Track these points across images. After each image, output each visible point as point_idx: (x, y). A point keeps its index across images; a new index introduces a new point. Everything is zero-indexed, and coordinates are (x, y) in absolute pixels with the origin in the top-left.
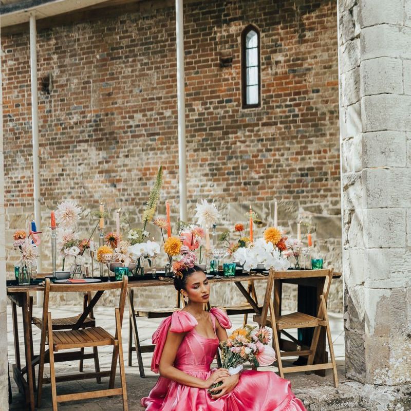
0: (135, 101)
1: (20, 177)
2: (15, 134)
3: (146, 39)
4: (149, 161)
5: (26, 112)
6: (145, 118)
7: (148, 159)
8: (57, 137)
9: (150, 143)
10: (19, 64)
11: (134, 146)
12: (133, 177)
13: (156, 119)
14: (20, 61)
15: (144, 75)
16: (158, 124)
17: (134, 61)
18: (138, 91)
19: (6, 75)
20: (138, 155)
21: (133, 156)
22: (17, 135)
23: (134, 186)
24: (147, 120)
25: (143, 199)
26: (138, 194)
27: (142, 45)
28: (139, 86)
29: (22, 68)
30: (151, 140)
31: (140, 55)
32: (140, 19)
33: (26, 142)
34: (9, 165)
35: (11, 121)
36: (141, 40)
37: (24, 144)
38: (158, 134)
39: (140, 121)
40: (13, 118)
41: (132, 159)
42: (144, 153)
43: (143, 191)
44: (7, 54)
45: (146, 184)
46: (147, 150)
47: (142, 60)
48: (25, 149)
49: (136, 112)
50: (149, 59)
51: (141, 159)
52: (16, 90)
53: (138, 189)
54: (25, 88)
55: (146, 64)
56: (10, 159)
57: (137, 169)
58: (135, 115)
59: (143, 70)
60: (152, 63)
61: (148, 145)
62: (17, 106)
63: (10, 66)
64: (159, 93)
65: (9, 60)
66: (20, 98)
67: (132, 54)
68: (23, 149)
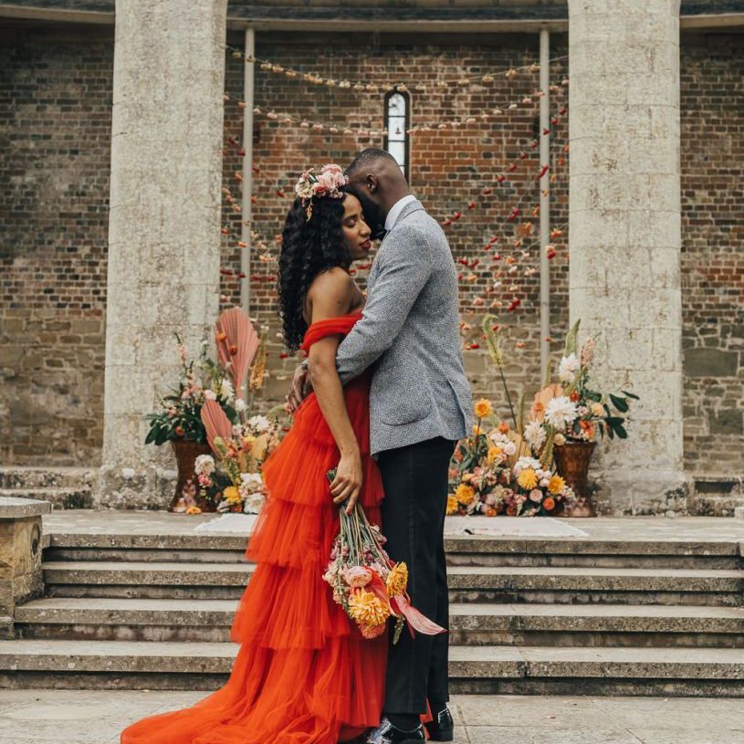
0: (697, 172)
1: (488, 266)
2: (481, 199)
3: (714, 86)
4: (719, 259)
5: (503, 166)
6: (712, 198)
7: (717, 257)
8: (561, 210)
9: (720, 233)
10: (492, 91)
11: (694, 236)
12: (692, 280)
13: (730, 201)
14: (494, 87)
15: (712, 137)
16: (734, 208)
17: (696, 115)
18: (702, 158)
19: (466, 105)
20: (701, 250)
21: (693, 250)
22: (486, 202)
23: (693, 295)
24: (716, 201)
25: (708, 314)
26: (699, 306)
27: (707, 93)
28: (703, 151)
29: (498, 98)
30: (722, 230)
31: (705, 108)
32: (706, 57)
33: (502, 213)
34: (469, 247)
35: (474, 177)
36: (708, 87)
37: (499, 215)
38: (734, 222)
39: (704, 201)
40: (478, 173)
41: (691, 254)
42: (710, 248)
43: (707, 302)
44: (470, 73)
45: (713, 292)
46: (714, 243)
47: (709, 115)
48: (501, 224)
49: (699, 187)
50: (720, 115)
51: (706, 256)
52: (485, 132)
53: (699, 299)
54: (503, 130)
55: (714, 122)
56: (470, 238)
57: (699, 270)
58: (697, 192)
59: (711, 129)
60: (724, 122)
61: (717, 237)
62: (487, 155)
63: (475, 92)
64: (735, 165)
65: (473, 83)
66: (493, 144)
67: (692, 105)
68: (496, 223)
